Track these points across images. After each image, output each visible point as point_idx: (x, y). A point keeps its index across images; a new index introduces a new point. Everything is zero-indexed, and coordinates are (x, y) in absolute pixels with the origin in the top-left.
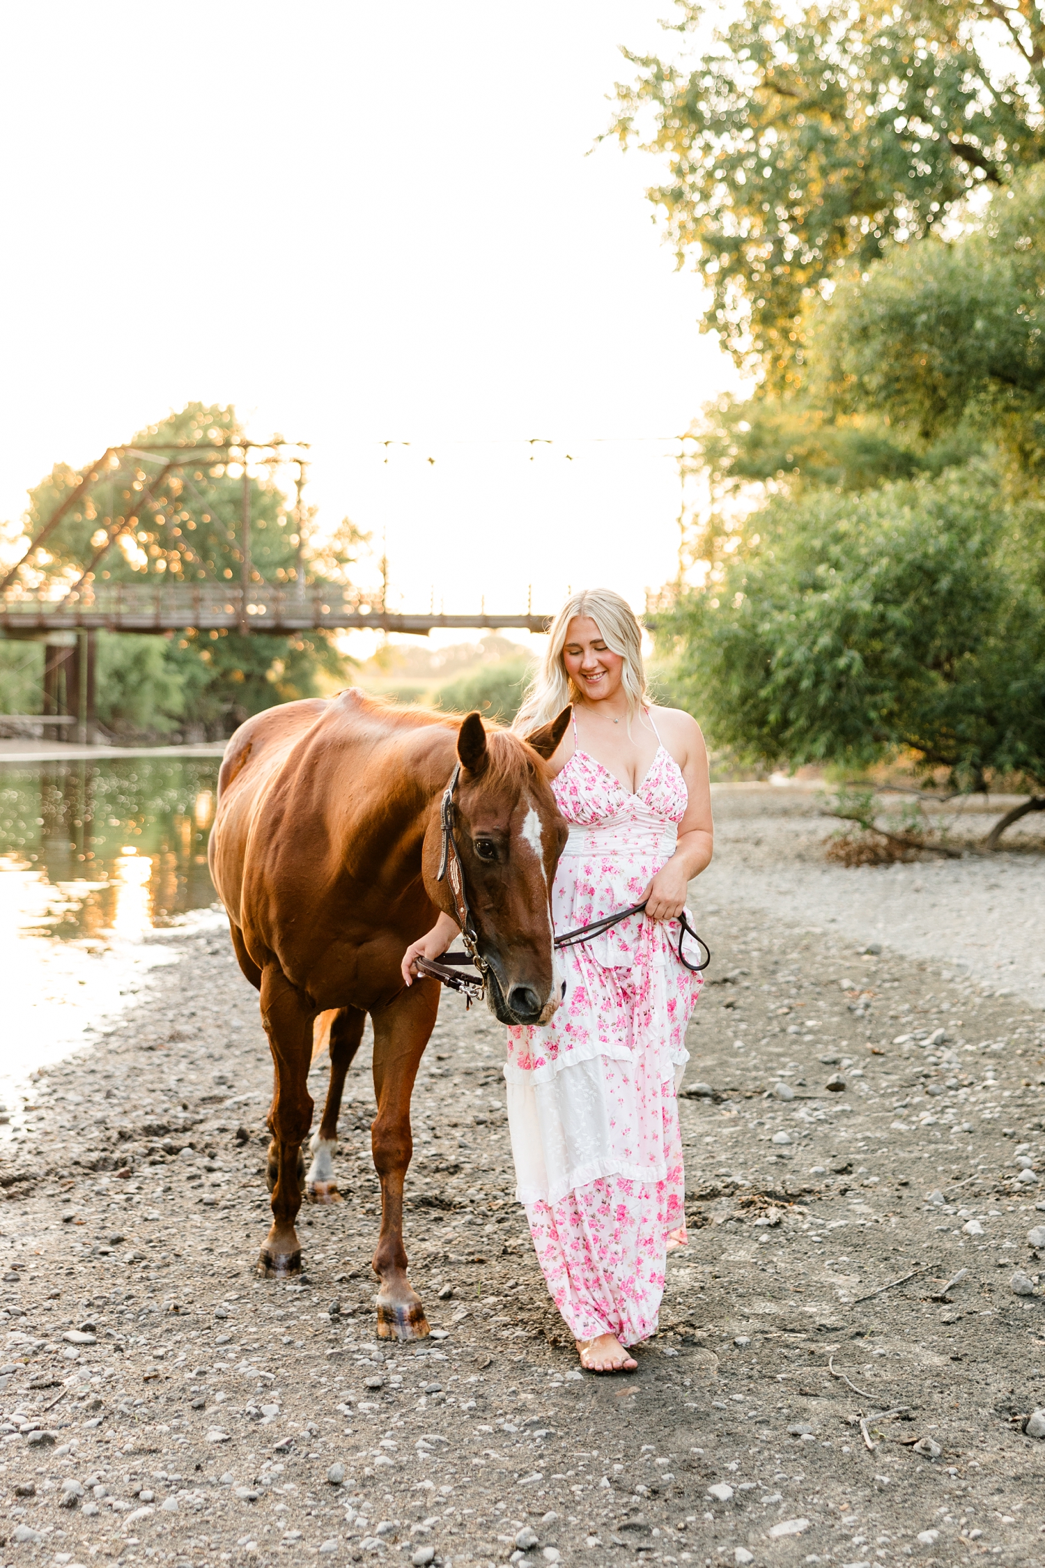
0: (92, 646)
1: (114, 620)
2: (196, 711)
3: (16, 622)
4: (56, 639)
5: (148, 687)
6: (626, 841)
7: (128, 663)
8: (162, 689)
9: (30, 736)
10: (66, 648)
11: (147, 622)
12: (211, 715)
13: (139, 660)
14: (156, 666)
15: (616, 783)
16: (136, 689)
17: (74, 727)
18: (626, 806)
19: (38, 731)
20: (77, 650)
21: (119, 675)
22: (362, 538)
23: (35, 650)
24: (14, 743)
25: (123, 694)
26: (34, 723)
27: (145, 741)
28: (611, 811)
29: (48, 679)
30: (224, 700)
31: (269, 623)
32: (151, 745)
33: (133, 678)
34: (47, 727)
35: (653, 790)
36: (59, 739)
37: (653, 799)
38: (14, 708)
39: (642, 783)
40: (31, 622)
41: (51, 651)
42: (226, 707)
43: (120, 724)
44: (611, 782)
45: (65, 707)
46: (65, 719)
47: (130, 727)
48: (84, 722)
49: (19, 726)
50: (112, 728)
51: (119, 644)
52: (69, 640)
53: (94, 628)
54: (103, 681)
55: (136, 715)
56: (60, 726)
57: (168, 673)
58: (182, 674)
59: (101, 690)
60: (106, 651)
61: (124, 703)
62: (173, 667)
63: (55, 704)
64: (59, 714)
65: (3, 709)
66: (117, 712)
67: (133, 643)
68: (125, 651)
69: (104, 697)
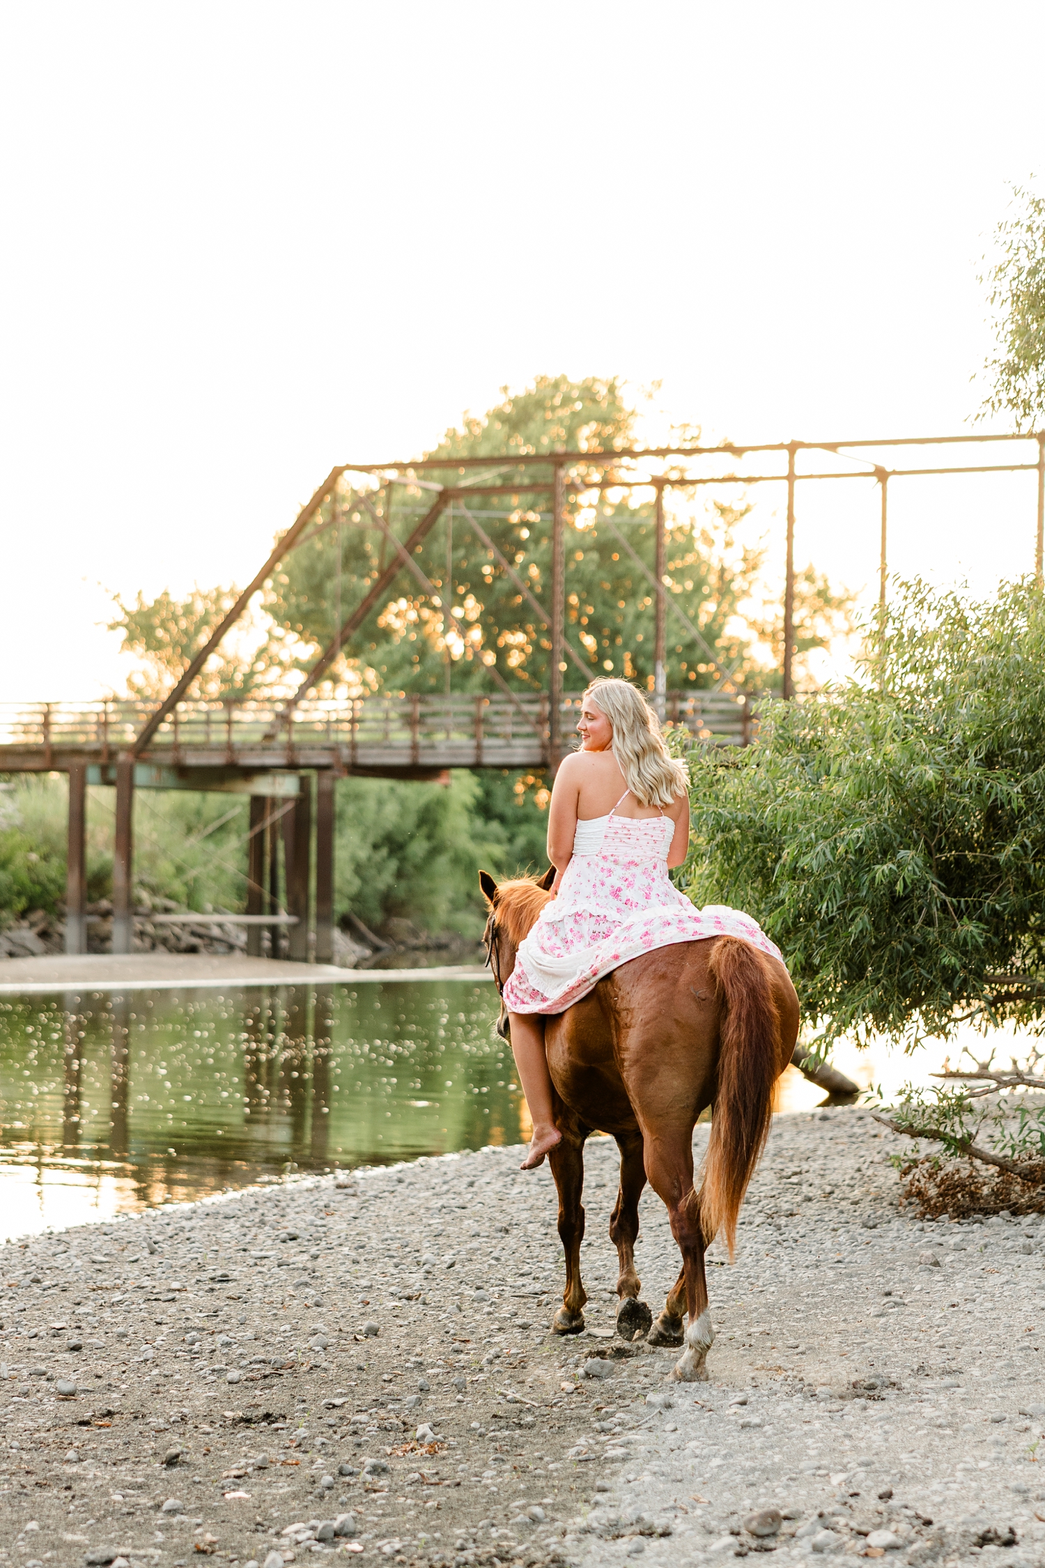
0: (327, 797)
1: (346, 753)
3: (192, 760)
4: (263, 786)
5: (442, 862)
7: (410, 822)
8: (465, 867)
9: (230, 947)
10: (286, 800)
13: (429, 818)
14: (458, 828)
16: (422, 867)
17: (296, 930)
19: (240, 938)
20: (302, 801)
21: (393, 844)
22: (840, 604)
23: (230, 803)
24: (202, 960)
25: (399, 874)
26: (233, 922)
27: (439, 951)
29: (256, 849)
32: (455, 961)
33: (418, 848)
34: (254, 931)
36: (275, 954)
38: (206, 900)
40: (217, 760)
41: (259, 805)
43: (401, 924)
45: (282, 900)
46: (283, 918)
47: (414, 933)
48: (313, 922)
49: (216, 932)
50: (382, 931)
51: (392, 790)
52: (286, 786)
53: (321, 768)
54: (363, 854)
55: (426, 911)
56: (273, 929)
57: (477, 837)
58: (511, 840)
59: (359, 869)
60: (371, 804)
61: (401, 890)
62: (495, 826)
63: (267, 897)
64: (274, 911)
65: (193, 906)
66: (391, 905)
67: (417, 793)
68: (402, 802)
69: (364, 880)
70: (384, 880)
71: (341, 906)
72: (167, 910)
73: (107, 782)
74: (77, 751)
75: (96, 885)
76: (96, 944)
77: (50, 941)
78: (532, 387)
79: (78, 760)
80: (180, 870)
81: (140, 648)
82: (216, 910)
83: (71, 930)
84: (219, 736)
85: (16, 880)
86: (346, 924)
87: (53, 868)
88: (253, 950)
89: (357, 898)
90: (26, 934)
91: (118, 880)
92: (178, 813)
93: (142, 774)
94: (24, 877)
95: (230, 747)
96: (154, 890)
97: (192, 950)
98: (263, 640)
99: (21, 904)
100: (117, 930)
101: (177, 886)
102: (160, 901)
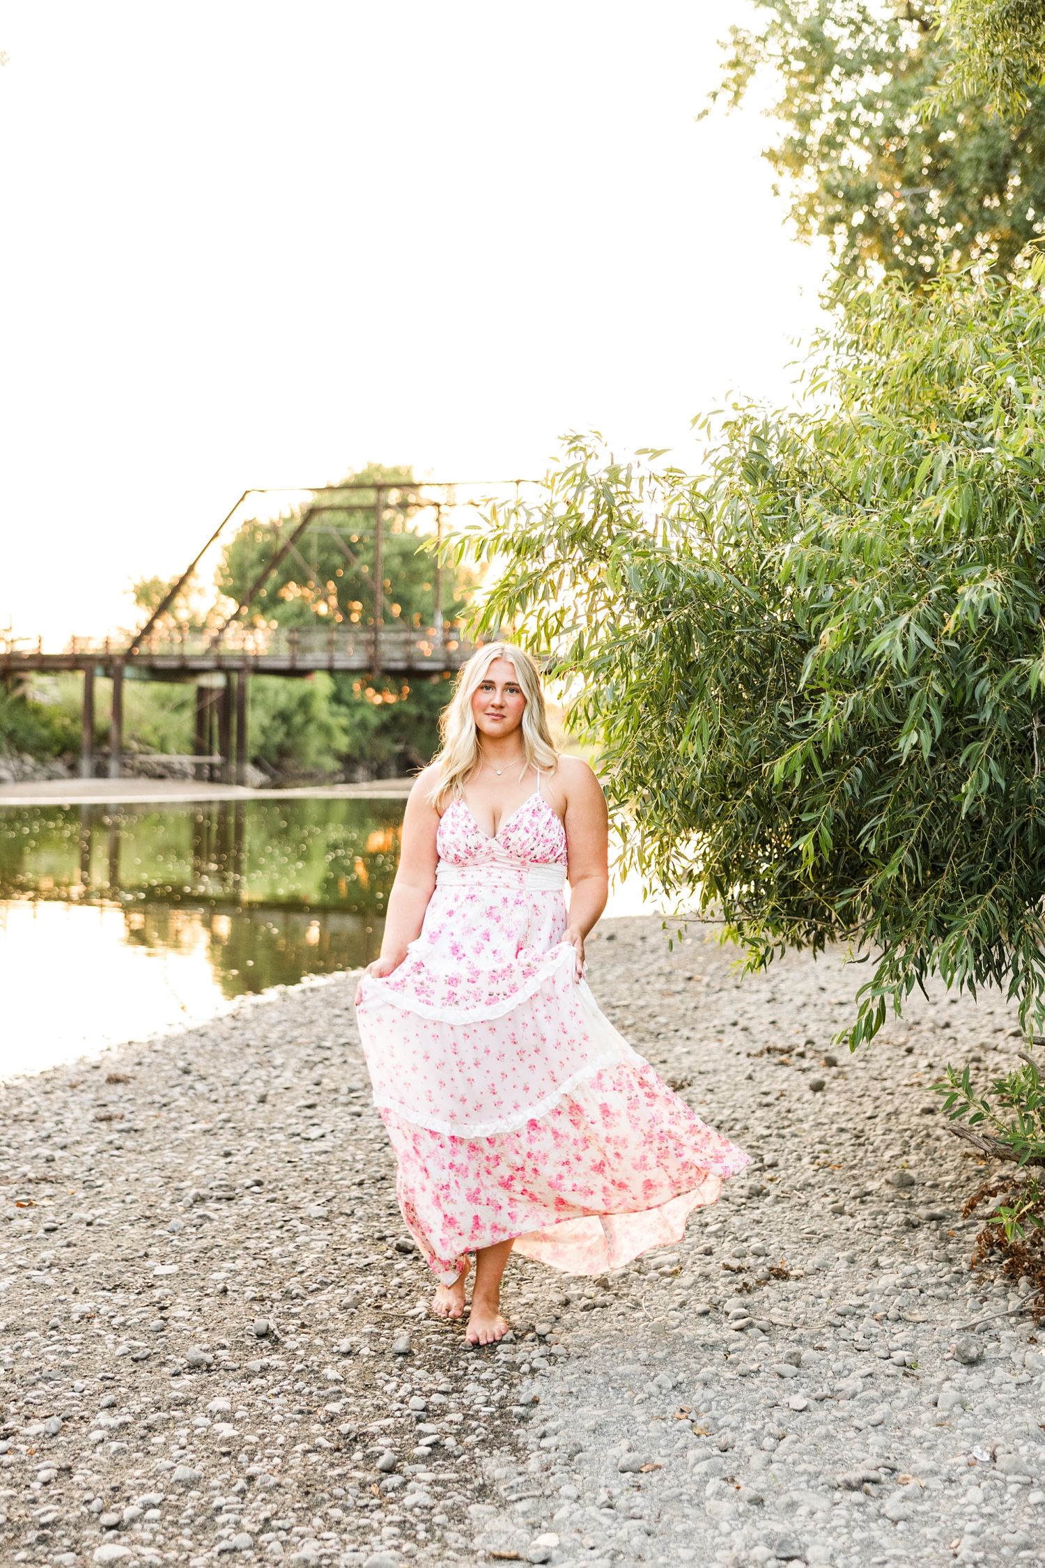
0: (242, 687)
1: (252, 662)
2: (368, 750)
3: (160, 664)
4: (204, 681)
5: (312, 728)
6: (490, 874)
7: (293, 705)
8: (326, 730)
9: (184, 775)
10: (218, 689)
11: (284, 664)
12: (383, 755)
13: (305, 703)
14: (322, 708)
15: (475, 827)
16: (301, 730)
17: (224, 766)
18: (484, 849)
19: (191, 770)
20: (227, 690)
21: (283, 717)
23: (185, 691)
24: (168, 784)
25: (288, 734)
26: (186, 761)
27: (311, 778)
28: (470, 854)
29: (200, 717)
30: (397, 741)
31: (401, 665)
32: (319, 783)
33: (298, 719)
34: (198, 767)
35: (510, 835)
36: (212, 780)
37: (510, 843)
38: (172, 747)
39: (501, 827)
40: (174, 664)
41: (202, 692)
42: (399, 748)
43: (289, 763)
44: (471, 827)
45: (216, 746)
46: (217, 759)
47: (296, 767)
48: (234, 761)
49: (177, 767)
50: (278, 767)
51: (284, 687)
52: (218, 681)
53: (239, 670)
54: (266, 722)
55: (303, 754)
56: (212, 766)
57: (333, 714)
58: (352, 716)
59: (264, 731)
60: (271, 694)
61: (288, 743)
62: (343, 709)
63: (207, 744)
64: (211, 754)
65: (163, 750)
66: (283, 752)
67: (298, 687)
68: (290, 694)
69: (267, 737)
70: (279, 737)
71: (252, 751)
72: (148, 753)
73: (107, 675)
74: (90, 658)
75: (103, 738)
76: (100, 772)
77: (74, 771)
78: (366, 467)
79: (89, 664)
80: (156, 729)
81: (143, 605)
82: (179, 753)
83: (85, 765)
84: (176, 650)
85: (53, 733)
86: (256, 762)
87: (78, 729)
88: (198, 777)
89: (263, 748)
90: (59, 767)
91: (114, 735)
92: (156, 697)
93: (129, 672)
94: (59, 732)
95: (182, 657)
96: (140, 741)
97: (161, 777)
98: (213, 603)
99: (56, 749)
100: (113, 766)
101: (154, 739)
102: (143, 748)
